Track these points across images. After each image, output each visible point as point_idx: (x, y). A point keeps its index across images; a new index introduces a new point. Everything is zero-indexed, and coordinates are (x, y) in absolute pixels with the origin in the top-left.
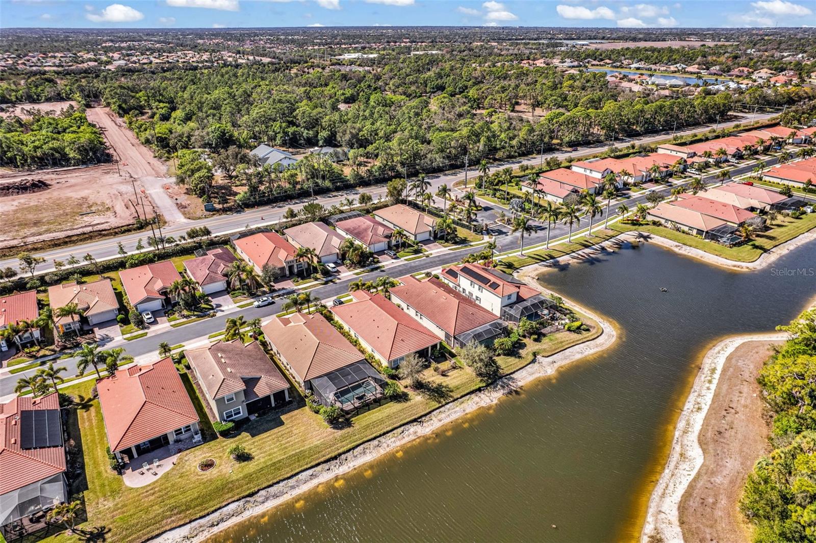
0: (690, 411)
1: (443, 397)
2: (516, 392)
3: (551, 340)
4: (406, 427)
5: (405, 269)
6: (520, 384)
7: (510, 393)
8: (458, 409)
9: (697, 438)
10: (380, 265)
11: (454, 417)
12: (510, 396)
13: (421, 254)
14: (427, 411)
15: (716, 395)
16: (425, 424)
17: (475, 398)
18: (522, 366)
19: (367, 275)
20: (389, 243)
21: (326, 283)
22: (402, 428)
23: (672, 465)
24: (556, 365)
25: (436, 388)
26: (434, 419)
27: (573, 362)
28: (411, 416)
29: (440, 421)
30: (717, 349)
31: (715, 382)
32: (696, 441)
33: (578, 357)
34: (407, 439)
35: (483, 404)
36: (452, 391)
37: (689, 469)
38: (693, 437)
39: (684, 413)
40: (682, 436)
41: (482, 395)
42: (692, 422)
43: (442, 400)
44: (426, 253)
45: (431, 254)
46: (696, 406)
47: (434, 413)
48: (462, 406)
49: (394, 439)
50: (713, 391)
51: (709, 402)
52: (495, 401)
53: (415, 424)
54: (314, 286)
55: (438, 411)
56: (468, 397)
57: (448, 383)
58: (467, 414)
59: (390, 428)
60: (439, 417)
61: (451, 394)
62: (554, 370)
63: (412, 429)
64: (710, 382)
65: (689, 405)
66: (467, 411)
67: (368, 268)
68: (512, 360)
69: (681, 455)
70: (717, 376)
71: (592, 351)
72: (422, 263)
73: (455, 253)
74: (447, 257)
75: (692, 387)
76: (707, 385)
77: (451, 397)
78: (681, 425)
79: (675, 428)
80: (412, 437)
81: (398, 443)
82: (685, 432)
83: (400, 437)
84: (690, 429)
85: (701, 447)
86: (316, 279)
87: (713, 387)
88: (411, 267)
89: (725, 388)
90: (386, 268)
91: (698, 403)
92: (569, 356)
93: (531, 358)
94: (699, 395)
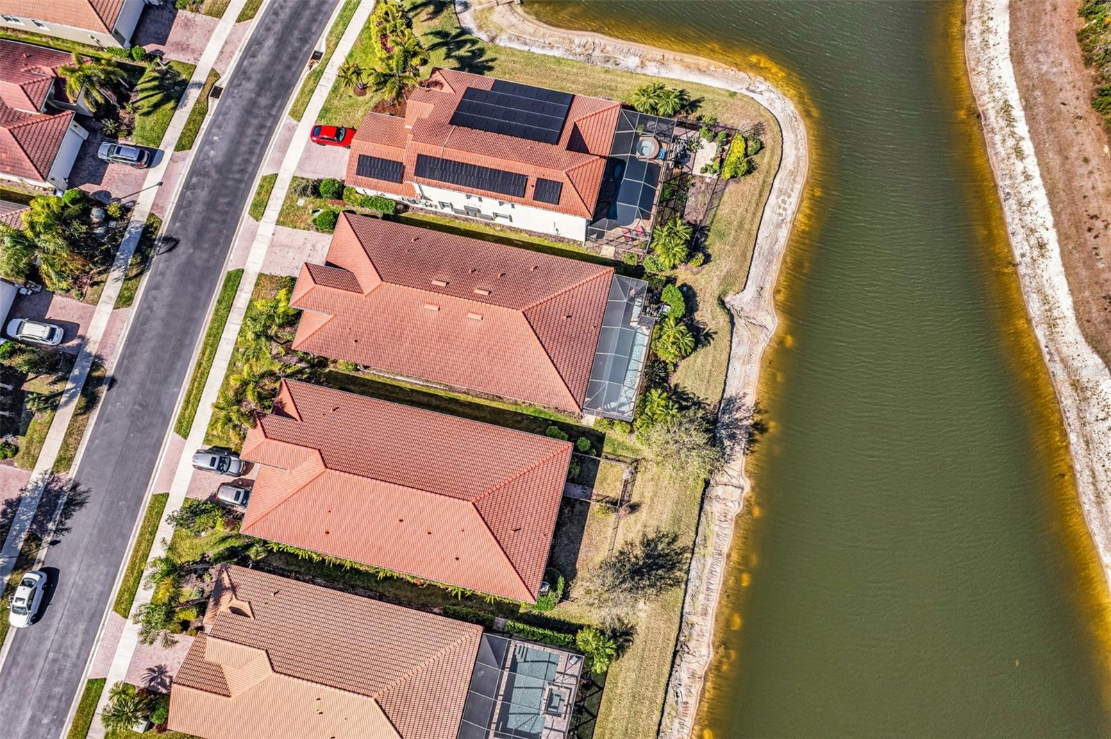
0: (1027, 259)
1: (673, 567)
2: (760, 427)
3: (721, 235)
4: (673, 682)
5: (216, 192)
6: (750, 401)
7: (751, 441)
8: (709, 561)
9: (1078, 331)
10: (139, 217)
11: (717, 584)
12: (756, 447)
13: (193, 94)
14: (677, 620)
15: (1051, 193)
16: (692, 645)
17: (714, 508)
18: (725, 356)
19: (151, 288)
20: (80, 119)
21: (91, 400)
22: (670, 690)
23: (1072, 417)
24: (768, 293)
25: (648, 556)
26: (693, 619)
27: (784, 261)
28: (663, 658)
29: (705, 614)
30: (975, 28)
31: (1028, 147)
32: (1080, 338)
33: (784, 234)
34: (693, 701)
35: (735, 509)
36: (675, 539)
37: (1102, 416)
38: (1070, 331)
39: (1022, 270)
40: (1051, 338)
41: (718, 491)
42: (1049, 292)
43: (678, 574)
44: (200, 76)
45: (215, 74)
46: (1033, 241)
47: (686, 609)
48: (710, 549)
49: (677, 721)
50: (1037, 181)
51: (1050, 221)
52: (747, 484)
53: (678, 661)
54: (74, 432)
55: (688, 599)
56: (703, 519)
57: (653, 523)
58: (729, 556)
59: (657, 713)
60: (699, 609)
61: (679, 544)
62: (772, 309)
63: (683, 674)
64: (1019, 153)
65: (1020, 246)
66: (725, 550)
67: (126, 257)
68: (701, 358)
69: (1076, 385)
70: (1022, 128)
71: (794, 200)
72: (230, 128)
73: (265, 27)
74: (263, 58)
75: (996, 186)
76: (1019, 166)
77: (684, 550)
78: (1035, 307)
79: (1029, 321)
80: (697, 687)
81: (689, 722)
82: (1052, 325)
83: (681, 709)
84: (1056, 313)
85: (1098, 352)
86: (51, 403)
87: (1032, 164)
88: (224, 169)
89: (1054, 160)
90: (167, 217)
91: (1033, 231)
92: (771, 252)
93: (723, 319)
94: (1020, 203)
